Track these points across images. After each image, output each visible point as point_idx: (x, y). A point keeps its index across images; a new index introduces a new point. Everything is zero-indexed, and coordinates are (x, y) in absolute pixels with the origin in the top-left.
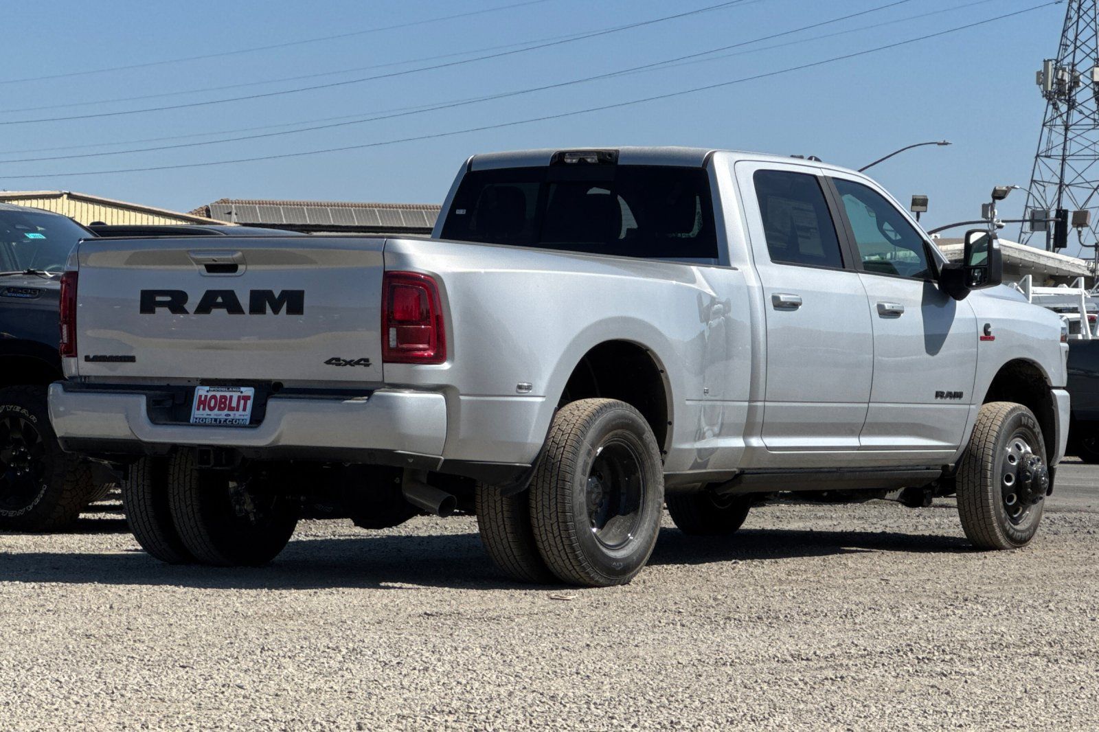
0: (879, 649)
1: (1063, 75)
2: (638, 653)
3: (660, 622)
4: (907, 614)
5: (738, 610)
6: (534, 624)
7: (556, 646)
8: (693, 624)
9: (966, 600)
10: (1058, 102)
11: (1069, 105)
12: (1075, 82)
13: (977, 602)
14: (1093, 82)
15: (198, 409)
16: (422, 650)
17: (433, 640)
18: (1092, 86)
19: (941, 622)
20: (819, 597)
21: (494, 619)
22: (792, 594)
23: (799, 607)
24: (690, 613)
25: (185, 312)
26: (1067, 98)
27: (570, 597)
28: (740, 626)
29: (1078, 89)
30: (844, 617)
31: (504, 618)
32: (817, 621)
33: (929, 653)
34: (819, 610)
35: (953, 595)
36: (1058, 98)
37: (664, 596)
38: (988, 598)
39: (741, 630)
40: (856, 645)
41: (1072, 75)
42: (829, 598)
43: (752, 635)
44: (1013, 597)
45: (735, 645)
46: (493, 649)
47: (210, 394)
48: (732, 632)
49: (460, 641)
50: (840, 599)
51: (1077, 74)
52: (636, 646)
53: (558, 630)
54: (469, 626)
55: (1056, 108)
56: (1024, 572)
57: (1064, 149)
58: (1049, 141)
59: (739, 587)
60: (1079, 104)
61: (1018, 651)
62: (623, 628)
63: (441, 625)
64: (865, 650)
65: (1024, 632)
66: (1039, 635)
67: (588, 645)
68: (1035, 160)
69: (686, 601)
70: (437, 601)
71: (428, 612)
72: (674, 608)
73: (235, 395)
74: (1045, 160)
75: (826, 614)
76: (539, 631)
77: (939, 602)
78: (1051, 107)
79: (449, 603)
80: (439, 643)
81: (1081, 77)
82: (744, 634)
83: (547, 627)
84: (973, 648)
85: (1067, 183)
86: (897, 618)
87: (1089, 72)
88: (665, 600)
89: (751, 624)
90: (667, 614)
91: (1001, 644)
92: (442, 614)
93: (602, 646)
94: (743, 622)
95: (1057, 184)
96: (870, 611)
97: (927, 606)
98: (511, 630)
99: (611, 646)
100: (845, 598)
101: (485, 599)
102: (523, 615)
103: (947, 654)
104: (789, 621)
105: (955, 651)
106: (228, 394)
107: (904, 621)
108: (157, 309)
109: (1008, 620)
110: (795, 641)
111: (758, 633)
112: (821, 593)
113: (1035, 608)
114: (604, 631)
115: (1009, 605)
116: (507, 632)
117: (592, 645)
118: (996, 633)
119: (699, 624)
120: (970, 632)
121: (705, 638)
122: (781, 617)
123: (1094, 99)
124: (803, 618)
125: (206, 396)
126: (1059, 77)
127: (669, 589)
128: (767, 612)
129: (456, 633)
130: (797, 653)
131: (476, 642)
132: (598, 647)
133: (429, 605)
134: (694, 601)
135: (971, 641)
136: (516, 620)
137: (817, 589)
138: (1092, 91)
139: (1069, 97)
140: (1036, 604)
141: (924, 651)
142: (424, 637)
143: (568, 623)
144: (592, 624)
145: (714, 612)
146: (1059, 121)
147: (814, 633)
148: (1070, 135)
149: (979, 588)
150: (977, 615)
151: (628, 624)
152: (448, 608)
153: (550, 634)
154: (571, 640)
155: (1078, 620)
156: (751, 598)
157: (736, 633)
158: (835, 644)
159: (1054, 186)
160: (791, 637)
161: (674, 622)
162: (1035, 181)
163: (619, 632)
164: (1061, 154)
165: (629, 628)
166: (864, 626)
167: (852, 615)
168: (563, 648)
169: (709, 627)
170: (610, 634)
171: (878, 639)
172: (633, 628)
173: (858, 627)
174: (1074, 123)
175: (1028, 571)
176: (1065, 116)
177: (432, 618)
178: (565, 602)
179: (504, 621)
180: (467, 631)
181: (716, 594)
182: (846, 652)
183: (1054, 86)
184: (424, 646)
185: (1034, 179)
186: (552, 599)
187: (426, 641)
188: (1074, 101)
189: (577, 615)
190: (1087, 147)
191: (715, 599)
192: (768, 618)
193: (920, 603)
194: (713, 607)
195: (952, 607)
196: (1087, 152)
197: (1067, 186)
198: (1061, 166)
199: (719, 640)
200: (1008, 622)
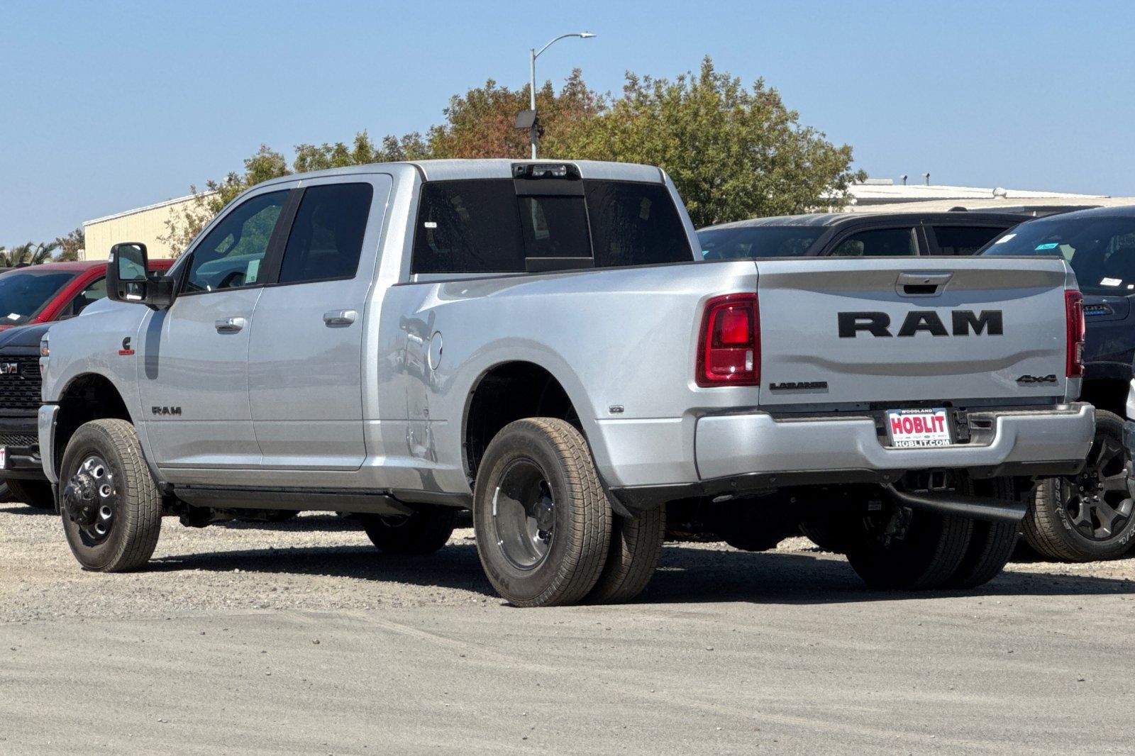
15: (895, 433)
25: (888, 334)
47: (902, 417)
73: (929, 417)
106: (921, 416)
108: (858, 333)
125: (899, 420)
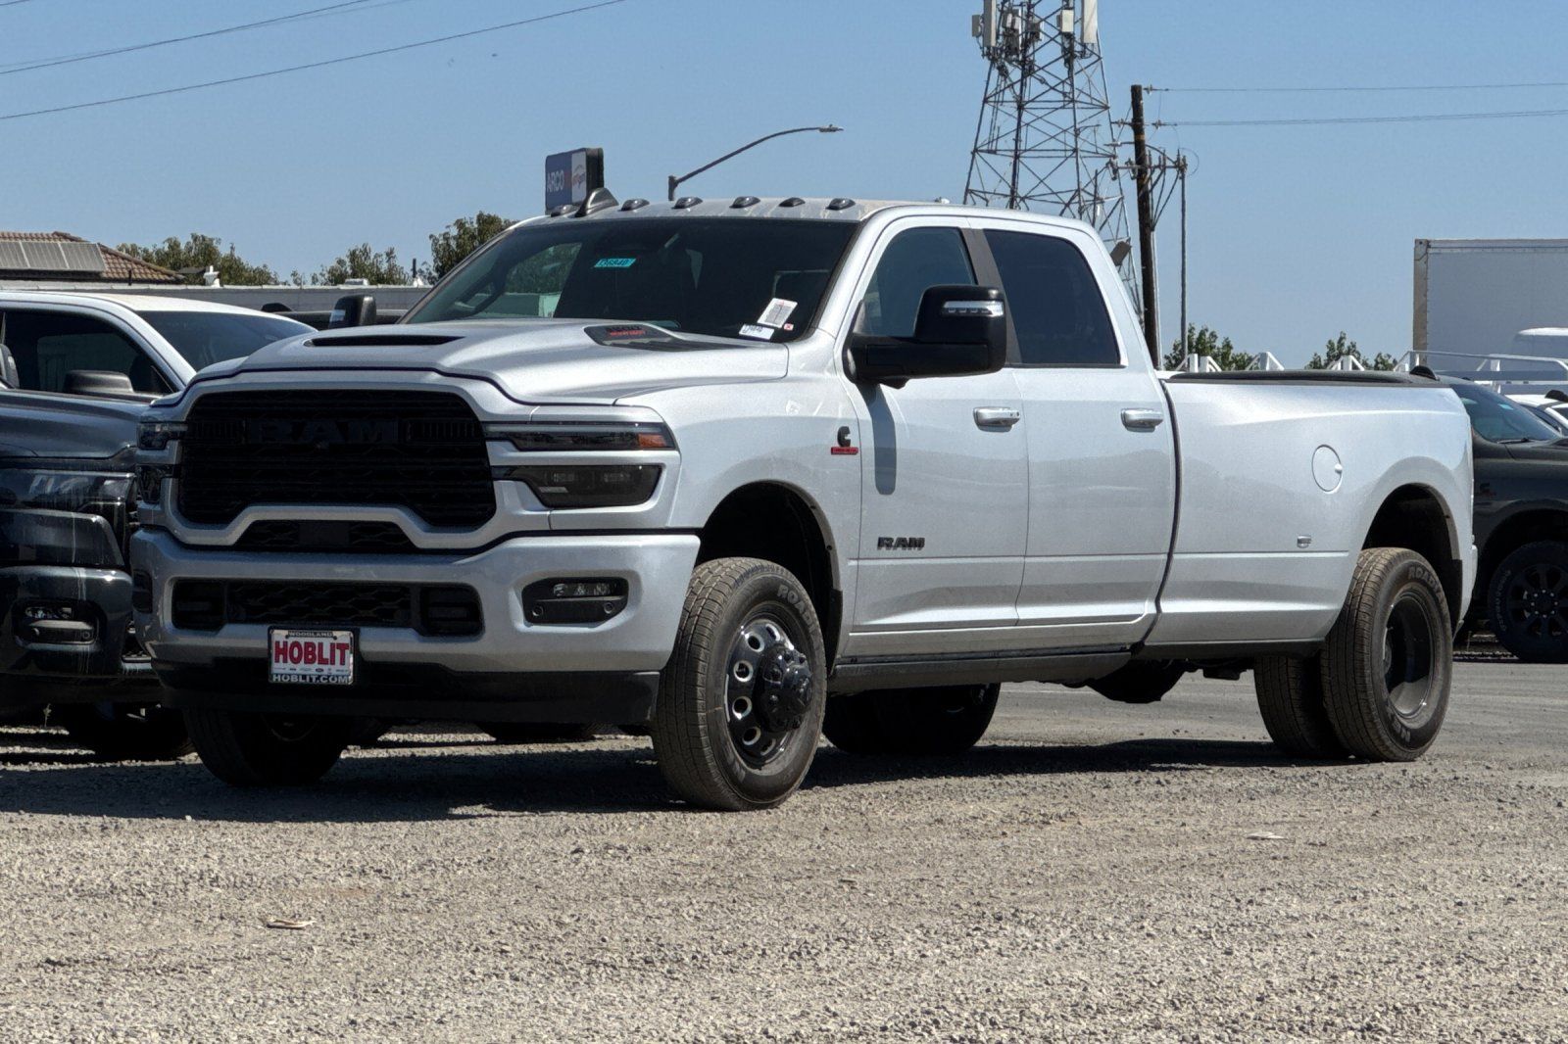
0: (877, 1021)
1: (1013, 22)
2: (446, 1036)
3: (473, 972)
4: (905, 948)
5: (605, 945)
6: (247, 978)
7: (294, 1024)
8: (533, 975)
9: (1000, 919)
10: (1006, 64)
11: (1023, 69)
12: (1033, 33)
13: (1019, 922)
14: (1061, 33)
16: (51, 1038)
17: (69, 1015)
18: (1059, 39)
19: (968, 964)
20: (742, 917)
21: (174, 970)
22: (692, 912)
23: (712, 938)
24: (522, 952)
26: (1020, 58)
27: (304, 924)
28: (617, 979)
29: (1038, 44)
30: (796, 956)
31: (191, 967)
32: (751, 965)
33: (967, 1027)
34: (749, 943)
35: (974, 908)
36: (1006, 58)
37: (467, 920)
38: (1036, 914)
39: (620, 986)
40: (835, 1015)
41: (1027, 22)
42: (759, 919)
43: (643, 997)
44: (1078, 912)
45: (617, 1018)
46: (182, 1033)
48: (605, 990)
49: (118, 1017)
50: (779, 921)
51: (1036, 20)
52: (440, 1022)
53: (292, 990)
54: (131, 985)
55: (1003, 72)
56: (1078, 861)
57: (1017, 140)
58: (993, 127)
59: (595, 899)
60: (1040, 69)
61: (1123, 1020)
62: (409, 985)
63: (79, 984)
64: (853, 1024)
65: (1119, 980)
66: (1148, 986)
67: (353, 1022)
68: (971, 156)
69: (510, 929)
70: (65, 934)
71: (53, 958)
72: (490, 942)
74: (986, 156)
75: (764, 951)
76: (259, 995)
77: (954, 923)
78: (995, 72)
79: (87, 939)
80: (81, 1023)
81: (1042, 26)
82: (628, 995)
83: (271, 985)
84: (1042, 1016)
85: (1022, 195)
86: (889, 957)
87: (1054, 17)
88: (471, 926)
89: (637, 974)
90: (481, 957)
91: (1089, 1007)
92: (77, 962)
93: (378, 1023)
94: (622, 970)
95: (1006, 196)
96: (839, 944)
97: (936, 933)
98: (208, 992)
99: (394, 1024)
100: (787, 919)
101: (151, 928)
102: (225, 961)
103: (999, 1029)
104: (702, 967)
105: (1012, 1023)
107: (904, 962)
109: (1082, 956)
110: (724, 1007)
111: (652, 992)
112: (742, 908)
113: (1121, 932)
114: (376, 992)
115: (1075, 926)
116: (201, 997)
117: (359, 1020)
118: (1071, 985)
119: (543, 975)
120: (1026, 983)
121: (559, 1003)
122: (687, 960)
123: (1062, 61)
124: (726, 961)
126: (1008, 25)
127: (473, 904)
128: (659, 950)
129: (109, 1001)
130: (732, 1032)
131: (148, 1019)
132: (372, 1026)
133: (52, 944)
134: (522, 928)
135: (1034, 1002)
136: (213, 972)
137: (734, 901)
138: (1060, 47)
139: (1024, 57)
140: (1121, 923)
141: (958, 1024)
142: (51, 1010)
143: (307, 977)
144: (352, 977)
145: (565, 950)
146: (1008, 95)
147: (752, 990)
148: (1026, 117)
149: (1013, 894)
150: (1027, 948)
151: (418, 978)
152: (87, 948)
153: (280, 999)
154: (320, 1012)
155: (1203, 954)
156: (622, 921)
157: (614, 992)
158: (796, 1012)
159: (1002, 198)
160: (713, 999)
161: (498, 972)
162: (972, 192)
163: (403, 993)
164: (1013, 148)
165: (420, 985)
166: (836, 975)
167: (809, 953)
168: (310, 1029)
169: (562, 981)
170: (388, 997)
171: (869, 1000)
172: (427, 985)
173: (827, 977)
174: (1032, 97)
175: (1085, 859)
176: (1017, 87)
177: (61, 969)
178: (295, 932)
179: (191, 974)
180: (127, 995)
181: (558, 913)
182: (820, 1029)
183: (1001, 40)
184: (53, 1029)
185: (970, 188)
186: (269, 927)
187: (56, 1017)
188: (1032, 62)
189: (320, 959)
190: (1053, 137)
191: (560, 924)
192: (663, 961)
193: (922, 926)
194: (560, 940)
195: (979, 933)
196: (1053, 144)
197: (1023, 199)
198: (1012, 167)
199: (585, 1007)
200: (1085, 960)
